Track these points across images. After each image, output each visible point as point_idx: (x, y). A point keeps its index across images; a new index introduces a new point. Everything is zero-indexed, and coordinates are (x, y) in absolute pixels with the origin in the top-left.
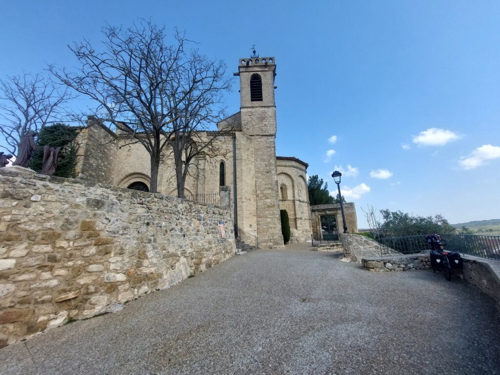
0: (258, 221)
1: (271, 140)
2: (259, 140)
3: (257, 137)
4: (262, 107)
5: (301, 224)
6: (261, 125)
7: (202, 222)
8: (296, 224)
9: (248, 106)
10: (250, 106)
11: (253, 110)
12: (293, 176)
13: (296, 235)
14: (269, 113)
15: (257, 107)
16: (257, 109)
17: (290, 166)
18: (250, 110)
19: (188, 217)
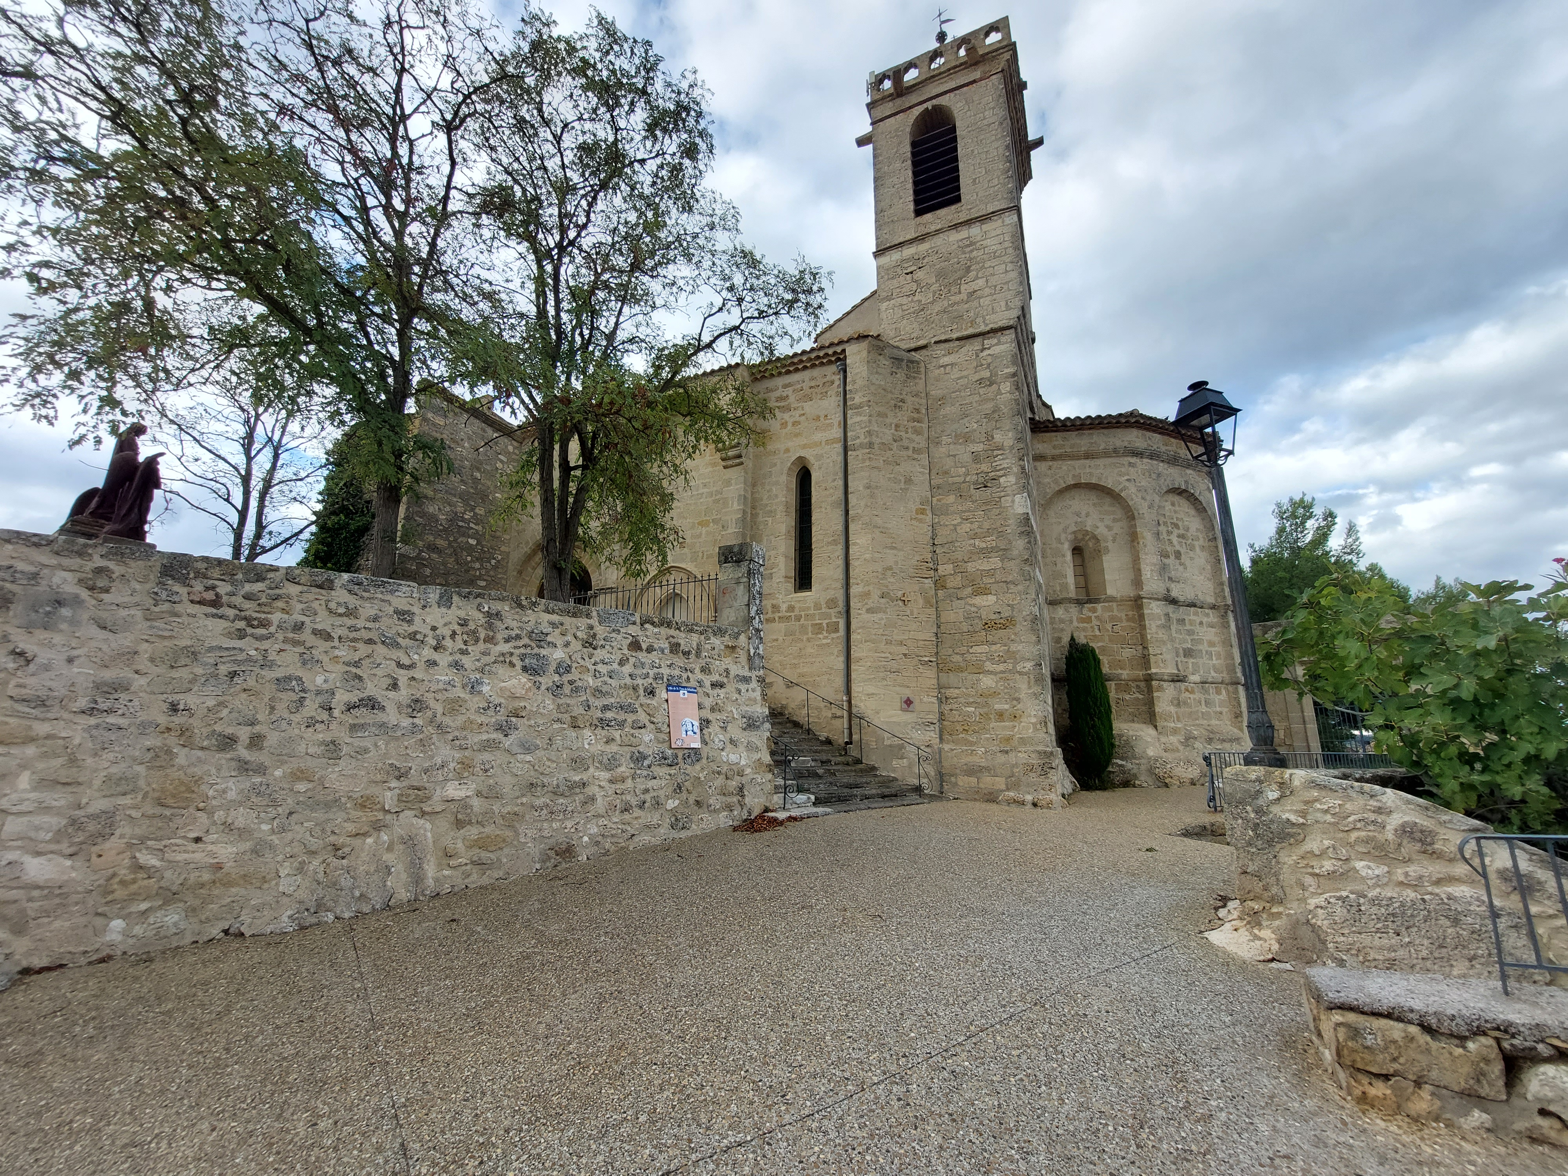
0: (940, 687)
1: (996, 350)
2: (946, 360)
3: (940, 350)
4: (955, 226)
5: (1178, 703)
6: (957, 298)
7: (546, 681)
8: (1150, 703)
9: (901, 240)
10: (908, 237)
11: (924, 247)
12: (1131, 493)
13: (1151, 752)
14: (988, 242)
15: (938, 232)
16: (938, 241)
17: (1116, 452)
18: (909, 251)
19: (466, 661)
